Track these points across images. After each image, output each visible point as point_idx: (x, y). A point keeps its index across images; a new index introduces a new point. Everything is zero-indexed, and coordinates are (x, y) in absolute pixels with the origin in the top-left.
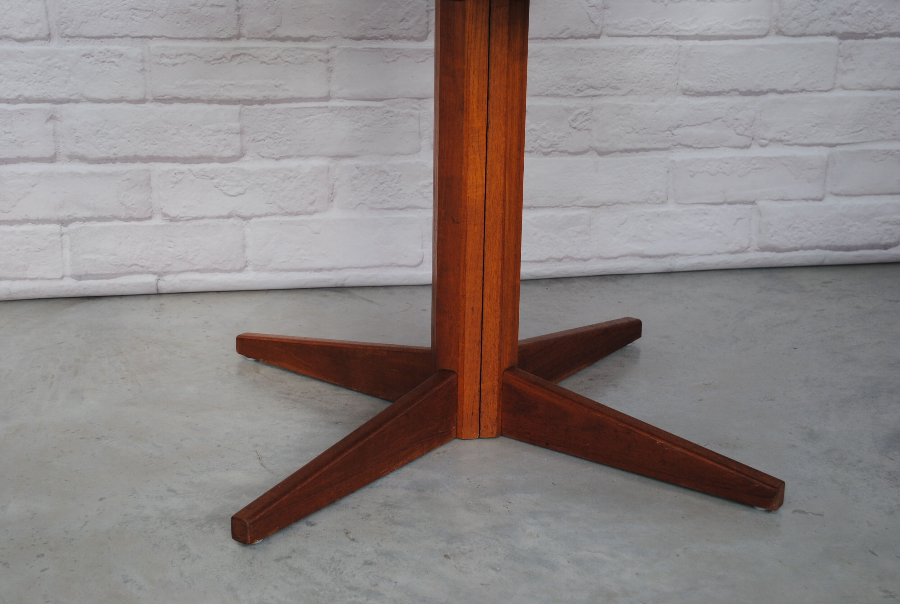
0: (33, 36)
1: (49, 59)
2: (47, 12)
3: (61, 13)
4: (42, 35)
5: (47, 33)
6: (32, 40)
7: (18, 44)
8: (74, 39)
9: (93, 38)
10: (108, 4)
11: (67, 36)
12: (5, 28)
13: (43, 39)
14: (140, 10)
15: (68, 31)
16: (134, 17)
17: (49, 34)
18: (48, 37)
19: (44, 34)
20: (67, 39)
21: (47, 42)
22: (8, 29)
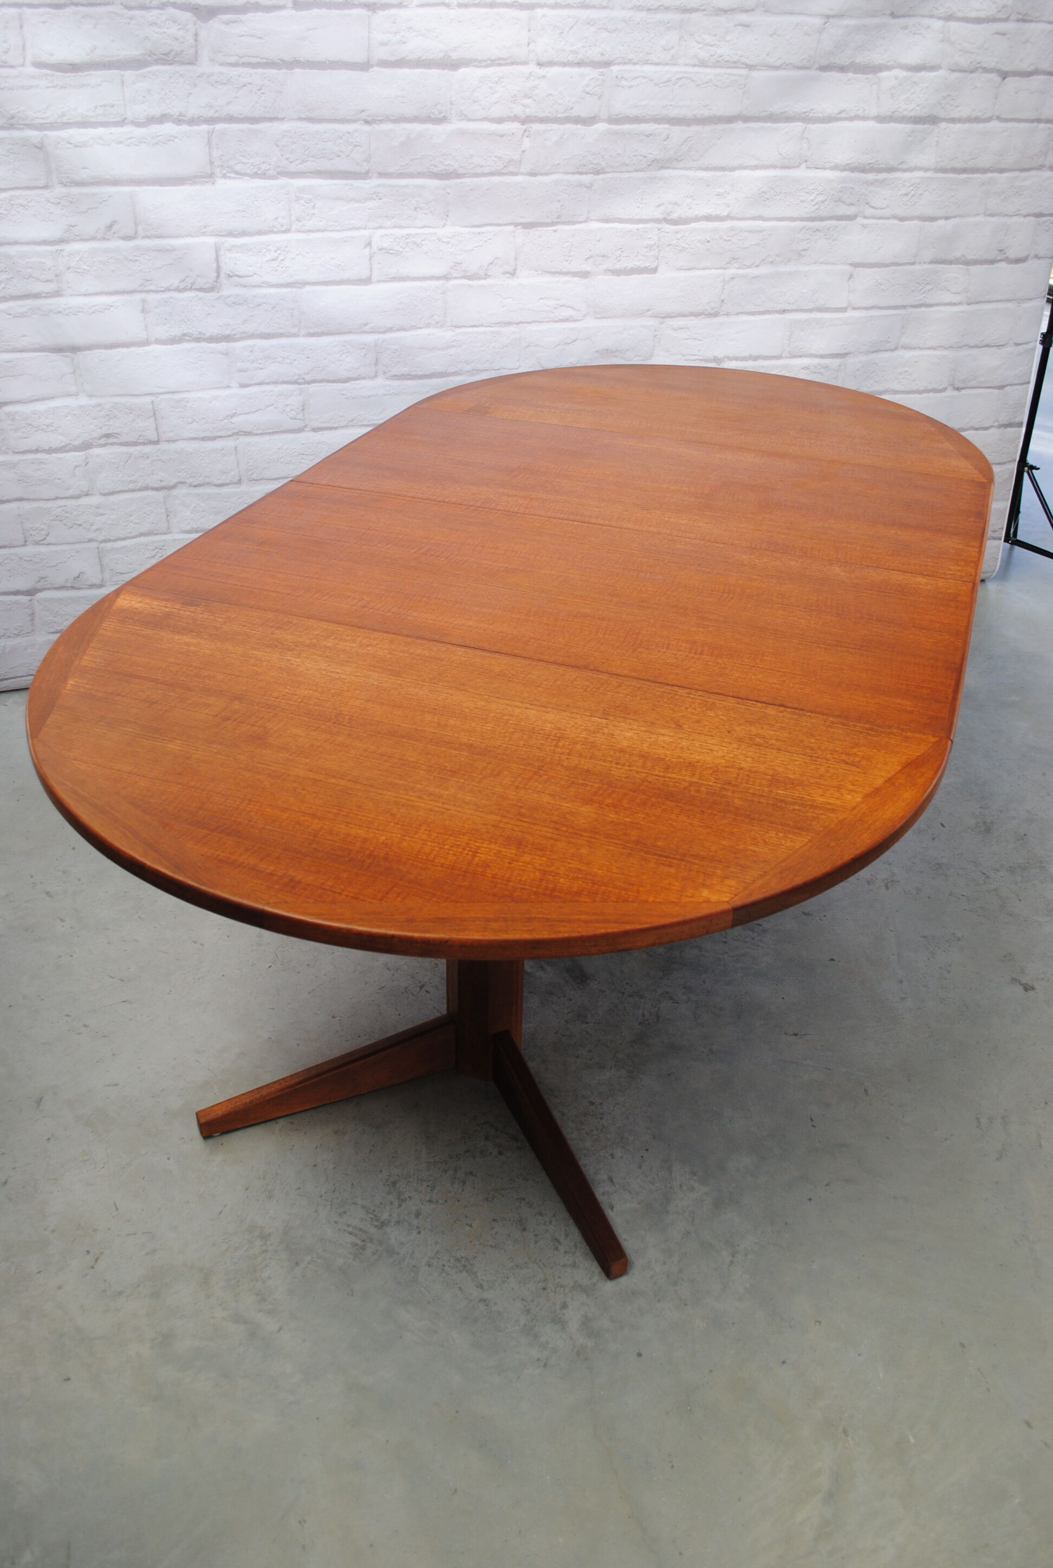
0: (228, 481)
1: (240, 498)
2: (238, 463)
3: (248, 463)
4: (234, 480)
5: (238, 479)
6: (227, 484)
7: (217, 488)
8: (258, 482)
9: (272, 479)
10: (282, 453)
11: (253, 480)
12: (207, 477)
13: (235, 483)
14: (307, 455)
15: (254, 476)
16: (302, 461)
17: (240, 479)
18: (239, 482)
19: (236, 480)
20: (253, 482)
21: (239, 486)
22: (209, 477)
